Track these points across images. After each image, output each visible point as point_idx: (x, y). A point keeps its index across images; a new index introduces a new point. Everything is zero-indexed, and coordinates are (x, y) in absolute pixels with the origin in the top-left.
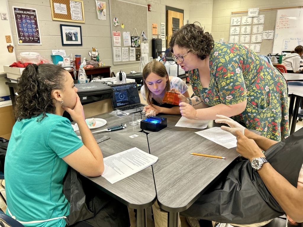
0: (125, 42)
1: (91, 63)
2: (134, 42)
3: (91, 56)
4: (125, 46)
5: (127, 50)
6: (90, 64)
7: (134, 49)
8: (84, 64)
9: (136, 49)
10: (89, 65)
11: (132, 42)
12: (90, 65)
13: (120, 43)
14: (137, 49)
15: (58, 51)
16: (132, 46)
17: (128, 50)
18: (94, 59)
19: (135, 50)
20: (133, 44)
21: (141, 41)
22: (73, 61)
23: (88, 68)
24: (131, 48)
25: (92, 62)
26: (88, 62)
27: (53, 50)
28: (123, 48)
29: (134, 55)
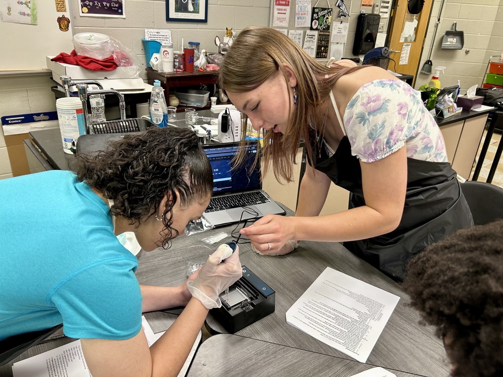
0: (298, 18)
1: (216, 60)
2: (318, 19)
3: (219, 47)
4: (296, 26)
5: (300, 34)
6: (215, 63)
7: (316, 33)
8: (200, 63)
9: (320, 35)
10: (212, 64)
11: (312, 20)
12: (213, 65)
13: (287, 19)
14: (322, 33)
15: (158, 33)
16: (311, 29)
17: (302, 37)
19: (316, 37)
20: (315, 23)
21: (334, 18)
22: (179, 55)
23: (208, 69)
24: (309, 32)
25: (218, 59)
28: (291, 31)
29: (312, 47)
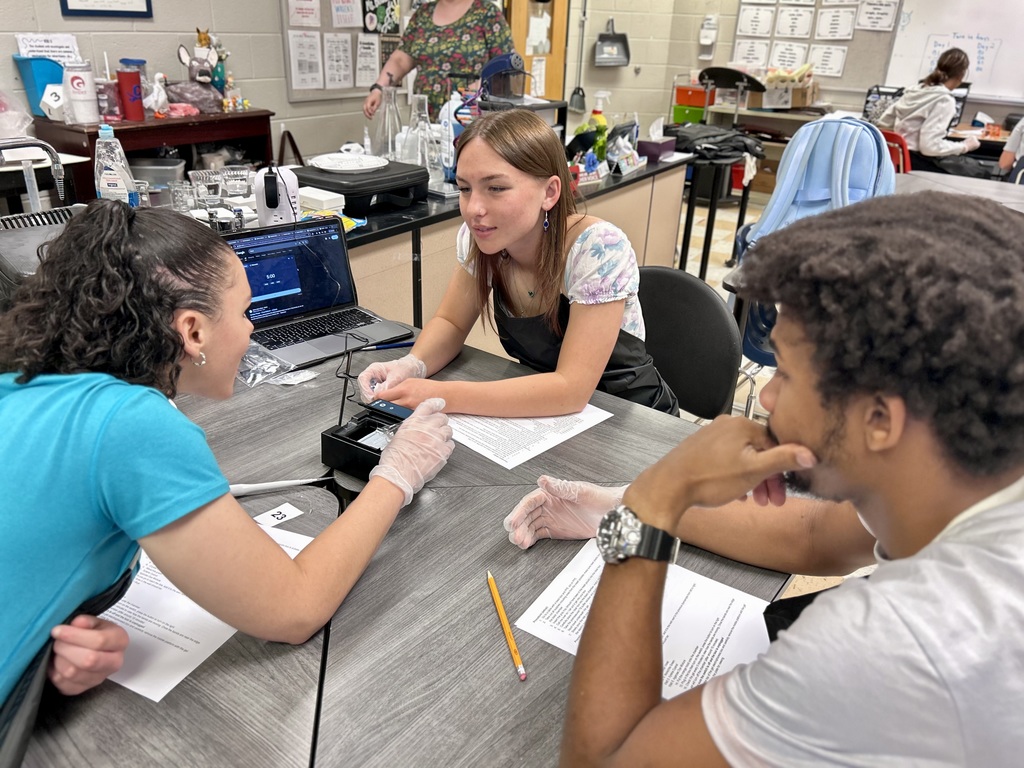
0: (337, 10)
1: (188, 95)
2: (375, 12)
3: (191, 68)
4: (336, 25)
5: (346, 42)
6: (186, 101)
7: (375, 39)
8: (156, 102)
9: (383, 42)
10: (179, 102)
11: (365, 13)
12: (184, 105)
13: (317, 12)
14: (386, 39)
15: (46, 41)
16: (365, 30)
17: (349, 46)
18: (198, 78)
19: (377, 47)
20: (372, 19)
21: (404, 10)
22: (108, 86)
23: (174, 115)
24: (362, 37)
25: (192, 93)
26: (178, 91)
27: (20, 36)
28: (327, 36)
29: (372, 66)
